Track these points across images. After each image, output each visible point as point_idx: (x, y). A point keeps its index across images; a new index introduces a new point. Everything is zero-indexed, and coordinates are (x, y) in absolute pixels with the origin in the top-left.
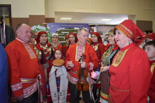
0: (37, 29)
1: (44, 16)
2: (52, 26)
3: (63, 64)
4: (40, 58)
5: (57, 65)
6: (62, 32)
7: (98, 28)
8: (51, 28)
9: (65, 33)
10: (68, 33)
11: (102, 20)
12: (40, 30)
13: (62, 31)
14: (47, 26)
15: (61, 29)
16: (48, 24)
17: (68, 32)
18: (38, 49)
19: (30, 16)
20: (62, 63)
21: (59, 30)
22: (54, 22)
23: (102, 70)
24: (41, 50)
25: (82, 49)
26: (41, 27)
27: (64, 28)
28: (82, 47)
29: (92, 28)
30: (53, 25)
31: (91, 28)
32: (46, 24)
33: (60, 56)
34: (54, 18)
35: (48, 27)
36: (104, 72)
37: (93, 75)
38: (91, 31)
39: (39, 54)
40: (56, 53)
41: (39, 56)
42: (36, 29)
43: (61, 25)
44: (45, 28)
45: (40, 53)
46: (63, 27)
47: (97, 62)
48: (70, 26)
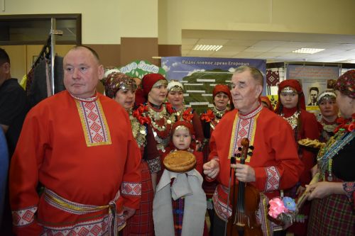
0: (137, 70)
1: (155, 40)
2: (173, 64)
3: (191, 165)
4: (142, 144)
5: (174, 169)
6: (198, 80)
7: (291, 72)
8: (173, 69)
9: (206, 83)
10: (212, 83)
11: (299, 51)
12: (145, 72)
13: (198, 77)
14: (163, 63)
15: (195, 71)
16: (164, 61)
17: (214, 81)
18: (139, 121)
19: (123, 39)
20: (189, 162)
21: (190, 74)
22: (180, 55)
23: (310, 191)
24: (145, 124)
25: (248, 126)
26: (148, 65)
27: (203, 71)
28: (249, 120)
29: (274, 70)
30: (177, 60)
31: (270, 71)
32: (160, 60)
33: (187, 141)
34: (180, 46)
35: (165, 67)
36: (314, 199)
37: (275, 209)
38: (272, 79)
39: (139, 134)
40: (176, 133)
41: (140, 139)
42: (135, 70)
43: (197, 61)
44: (157, 68)
45: (143, 132)
46: (201, 67)
47: (293, 167)
48: (218, 63)
